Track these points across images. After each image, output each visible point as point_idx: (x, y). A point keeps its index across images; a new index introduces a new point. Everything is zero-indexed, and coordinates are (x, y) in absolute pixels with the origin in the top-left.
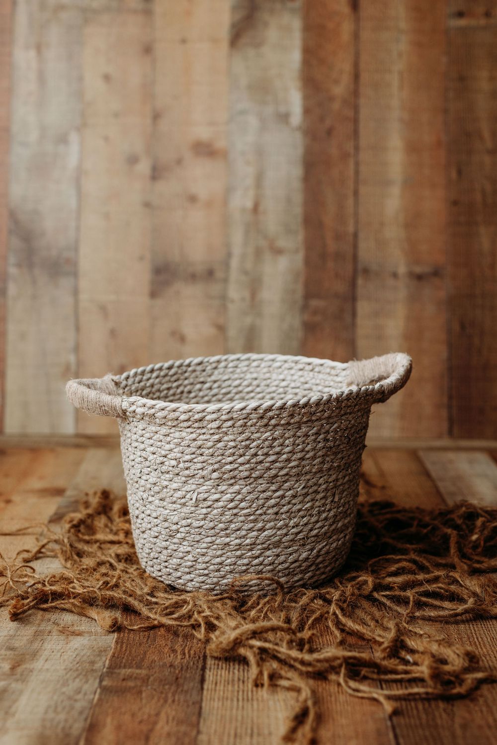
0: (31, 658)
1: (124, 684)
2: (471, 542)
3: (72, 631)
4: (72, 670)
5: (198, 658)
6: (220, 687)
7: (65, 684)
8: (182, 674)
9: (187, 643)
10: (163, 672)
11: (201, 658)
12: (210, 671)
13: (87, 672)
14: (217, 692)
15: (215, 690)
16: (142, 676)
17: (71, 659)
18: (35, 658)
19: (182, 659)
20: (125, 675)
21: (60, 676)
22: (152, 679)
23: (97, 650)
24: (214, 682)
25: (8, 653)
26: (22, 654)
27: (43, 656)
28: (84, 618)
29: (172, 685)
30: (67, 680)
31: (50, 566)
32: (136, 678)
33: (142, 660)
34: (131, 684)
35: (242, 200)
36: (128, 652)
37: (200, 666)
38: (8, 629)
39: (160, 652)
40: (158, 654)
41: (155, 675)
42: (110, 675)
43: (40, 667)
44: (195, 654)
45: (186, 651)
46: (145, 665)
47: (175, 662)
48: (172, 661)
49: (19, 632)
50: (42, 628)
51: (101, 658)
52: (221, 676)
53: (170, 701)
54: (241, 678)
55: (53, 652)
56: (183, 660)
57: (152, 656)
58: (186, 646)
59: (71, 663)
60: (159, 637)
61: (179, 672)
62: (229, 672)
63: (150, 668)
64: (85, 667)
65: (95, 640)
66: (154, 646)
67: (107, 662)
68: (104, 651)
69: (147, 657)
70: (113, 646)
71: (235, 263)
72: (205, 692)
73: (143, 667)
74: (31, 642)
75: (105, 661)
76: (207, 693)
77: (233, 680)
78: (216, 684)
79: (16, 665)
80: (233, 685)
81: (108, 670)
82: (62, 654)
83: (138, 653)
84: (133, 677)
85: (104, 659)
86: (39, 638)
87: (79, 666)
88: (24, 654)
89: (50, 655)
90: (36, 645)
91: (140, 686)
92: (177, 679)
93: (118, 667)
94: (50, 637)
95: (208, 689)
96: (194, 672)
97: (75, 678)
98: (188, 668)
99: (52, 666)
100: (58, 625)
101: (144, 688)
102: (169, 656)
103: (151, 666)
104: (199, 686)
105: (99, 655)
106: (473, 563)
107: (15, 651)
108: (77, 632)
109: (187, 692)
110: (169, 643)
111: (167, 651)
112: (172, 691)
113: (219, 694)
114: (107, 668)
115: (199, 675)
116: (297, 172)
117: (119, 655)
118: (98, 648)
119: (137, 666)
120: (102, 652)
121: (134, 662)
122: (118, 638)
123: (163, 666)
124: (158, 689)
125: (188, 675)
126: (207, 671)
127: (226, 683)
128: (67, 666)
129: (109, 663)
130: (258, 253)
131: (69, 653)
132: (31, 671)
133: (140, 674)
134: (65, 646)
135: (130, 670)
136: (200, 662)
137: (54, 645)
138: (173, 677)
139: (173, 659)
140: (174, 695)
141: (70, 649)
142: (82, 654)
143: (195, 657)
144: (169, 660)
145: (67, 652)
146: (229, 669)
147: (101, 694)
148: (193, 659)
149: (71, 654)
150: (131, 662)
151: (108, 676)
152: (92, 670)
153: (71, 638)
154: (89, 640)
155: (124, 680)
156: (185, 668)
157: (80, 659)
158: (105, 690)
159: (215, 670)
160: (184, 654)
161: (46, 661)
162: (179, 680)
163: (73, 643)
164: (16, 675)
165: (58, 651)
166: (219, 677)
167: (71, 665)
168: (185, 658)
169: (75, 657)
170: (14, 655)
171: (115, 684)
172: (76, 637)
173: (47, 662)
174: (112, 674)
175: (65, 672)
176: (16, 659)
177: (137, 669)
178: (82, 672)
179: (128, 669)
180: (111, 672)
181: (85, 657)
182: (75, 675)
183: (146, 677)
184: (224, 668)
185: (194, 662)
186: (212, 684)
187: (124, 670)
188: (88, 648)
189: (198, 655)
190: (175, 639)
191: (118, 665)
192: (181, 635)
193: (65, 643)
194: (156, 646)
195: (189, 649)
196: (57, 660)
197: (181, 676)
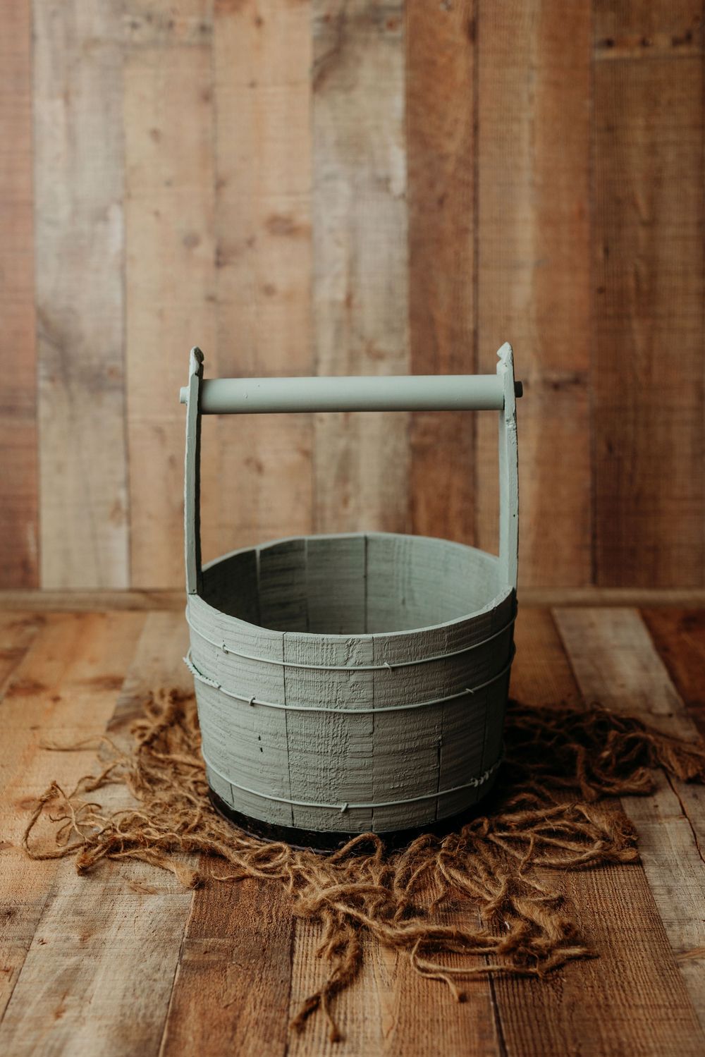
0: (102, 926)
1: (207, 958)
2: (602, 759)
3: (145, 888)
4: (149, 941)
5: (286, 922)
6: (311, 961)
7: (142, 959)
8: (269, 943)
9: (274, 902)
10: (249, 941)
11: (290, 923)
12: (300, 940)
13: (165, 943)
14: (309, 968)
15: (306, 965)
16: (226, 947)
17: (146, 925)
18: (106, 926)
19: (269, 923)
20: (206, 946)
21: (135, 949)
22: (236, 951)
23: (174, 914)
24: (304, 954)
25: (77, 918)
26: (91, 921)
27: (115, 923)
28: (157, 869)
29: (258, 958)
30: (144, 954)
31: (114, 796)
32: (219, 950)
33: (225, 925)
34: (214, 958)
35: (331, 291)
36: (209, 915)
37: (289, 933)
38: (74, 886)
39: (244, 915)
40: (243, 917)
41: (240, 946)
42: (191, 946)
43: (113, 937)
44: (283, 917)
45: (274, 913)
46: (229, 933)
47: (261, 928)
48: (258, 927)
49: (85, 891)
50: (111, 885)
51: (180, 924)
52: (312, 946)
53: (257, 980)
55: (125, 917)
56: (270, 926)
57: (236, 921)
58: (273, 906)
59: (147, 931)
60: (243, 894)
61: (266, 941)
63: (233, 936)
64: (162, 936)
65: (172, 900)
66: (238, 907)
67: (187, 929)
68: (182, 914)
69: (231, 921)
70: (192, 907)
71: (323, 371)
72: (295, 967)
73: (227, 936)
74: (101, 903)
75: (184, 928)
76: (297, 969)
78: (307, 956)
79: (86, 934)
82: (137, 919)
83: (220, 916)
84: (216, 949)
85: (183, 925)
86: (109, 898)
87: (156, 935)
88: (94, 920)
89: (123, 921)
90: (106, 908)
91: (225, 961)
92: (264, 950)
93: (199, 936)
94: (121, 896)
95: (298, 964)
96: (282, 942)
97: (153, 951)
98: (275, 936)
99: (126, 935)
100: (128, 879)
101: (228, 964)
102: (255, 920)
103: (235, 934)
104: (289, 959)
105: (177, 920)
106: (603, 786)
107: (83, 916)
108: (150, 889)
109: (275, 967)
110: (254, 902)
111: (252, 913)
112: (259, 966)
114: (187, 937)
115: (288, 945)
117: (199, 919)
118: (176, 910)
119: (219, 934)
120: (180, 914)
121: (217, 928)
122: (197, 897)
123: (248, 933)
124: (243, 965)
125: (276, 945)
126: (297, 939)
128: (142, 935)
129: (189, 930)
130: (352, 359)
131: (144, 918)
132: (104, 943)
133: (223, 945)
134: (139, 908)
135: (212, 939)
136: (288, 929)
137: (126, 908)
138: (259, 948)
139: (259, 924)
140: (261, 973)
141: (144, 912)
142: (158, 919)
144: (253, 925)
145: (141, 917)
147: (181, 972)
148: (282, 923)
149: (146, 919)
150: (213, 929)
151: (188, 948)
152: (170, 941)
153: (144, 897)
154: (164, 900)
155: (206, 952)
156: (272, 936)
157: (156, 926)
158: (186, 965)
159: (306, 938)
160: (271, 917)
161: (118, 930)
162: (267, 951)
163: (147, 905)
164: (87, 948)
165: (132, 916)
166: (309, 947)
167: (148, 934)
168: (272, 922)
169: (151, 924)
170: (83, 921)
171: (196, 959)
172: (150, 896)
173: (120, 931)
174: (193, 946)
175: (140, 943)
176: (85, 927)
177: (220, 938)
178: (159, 943)
179: (210, 938)
180: (192, 943)
181: (162, 923)
182: (152, 947)
183: (230, 949)
184: (316, 935)
185: (282, 928)
186: (303, 957)
187: (205, 940)
188: (164, 910)
189: (286, 918)
190: (260, 896)
191: (199, 933)
192: (267, 891)
193: (138, 905)
194: (240, 906)
195: (277, 910)
196: (131, 927)
197: (268, 946)
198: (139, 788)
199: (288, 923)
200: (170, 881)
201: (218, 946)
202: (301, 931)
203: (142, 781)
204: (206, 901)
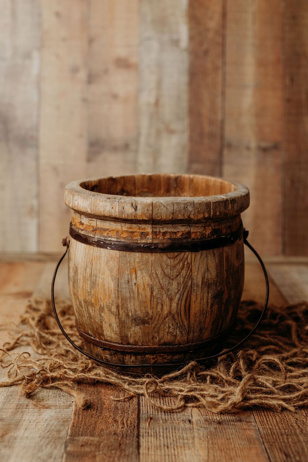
0: (15, 428)
1: (83, 449)
3: (43, 405)
4: (45, 438)
5: (133, 427)
6: (152, 452)
7: (40, 449)
8: (123, 440)
9: (124, 415)
10: (110, 439)
11: (136, 427)
12: (143, 438)
13: (55, 439)
14: (150, 456)
15: (148, 454)
16: (95, 442)
17: (43, 427)
18: (18, 428)
19: (122, 428)
20: (82, 441)
21: (36, 443)
22: (102, 445)
23: (61, 421)
24: (147, 448)
26: (8, 425)
27: (23, 426)
29: (116, 450)
30: (42, 446)
32: (90, 444)
33: (94, 429)
34: (87, 449)
36: (83, 422)
37: (136, 434)
39: (106, 422)
40: (105, 424)
41: (104, 442)
42: (72, 442)
43: (21, 435)
44: (131, 424)
45: (125, 421)
46: (96, 433)
47: (117, 430)
48: (115, 430)
50: (22, 402)
51: (65, 427)
54: (166, 444)
55: (30, 422)
56: (123, 429)
57: (101, 426)
58: (124, 417)
59: (44, 431)
60: (105, 410)
61: (121, 439)
62: (156, 438)
63: (100, 435)
64: (54, 435)
65: (60, 412)
66: (102, 417)
67: (69, 431)
68: (66, 421)
69: (98, 426)
70: (72, 417)
71: (143, 139)
72: (141, 456)
73: (95, 435)
74: (14, 414)
75: (68, 430)
77: (160, 446)
78: (148, 449)
79: (5, 433)
80: (161, 450)
81: (70, 437)
82: (37, 424)
83: (91, 422)
84: (89, 444)
85: (67, 428)
86: (20, 411)
87: (50, 434)
88: (10, 424)
89: (29, 425)
90: (18, 417)
91: (95, 451)
92: (120, 445)
93: (77, 435)
94: (27, 409)
95: (143, 454)
96: (131, 439)
97: (47, 444)
98: (127, 436)
99: (30, 434)
100: (32, 399)
101: (97, 453)
102: (113, 425)
103: (101, 434)
104: (137, 451)
105: (63, 425)
107: (3, 421)
108: (46, 405)
109: (128, 456)
110: (112, 415)
111: (111, 421)
112: (117, 455)
113: (151, 458)
114: (70, 436)
115: (136, 442)
117: (77, 425)
118: (62, 419)
119: (90, 434)
120: (65, 421)
121: (89, 431)
122: (76, 411)
123: (109, 434)
124: (107, 454)
125: (128, 442)
126: (141, 438)
127: (156, 448)
128: (41, 434)
129: (71, 431)
130: (158, 133)
131: (42, 423)
132: (15, 439)
133: (94, 441)
134: (38, 417)
135: (86, 438)
136: (135, 431)
137: (31, 417)
138: (117, 443)
139: (116, 428)
140: (119, 458)
141: (42, 420)
142: (51, 424)
143: (131, 427)
144: (113, 428)
145: (40, 422)
146: (156, 436)
147: (66, 458)
148: (130, 428)
150: (86, 431)
151: (70, 443)
152: (59, 438)
153: (42, 410)
154: (55, 412)
155: (82, 446)
156: (125, 435)
157: (50, 429)
158: (69, 454)
159: (147, 437)
160: (123, 424)
161: (25, 430)
162: (122, 445)
163: (44, 415)
164: (4, 442)
165: (34, 422)
166: (150, 443)
167: (44, 433)
168: (124, 427)
169: (46, 427)
170: (3, 425)
171: (76, 450)
172: (46, 409)
173: (27, 431)
175: (39, 439)
176: (4, 428)
177: (91, 436)
178: (52, 439)
179: (85, 436)
180: (73, 439)
181: (53, 426)
182: (47, 442)
183: (98, 444)
184: (153, 435)
185: (131, 431)
186: (146, 450)
187: (81, 437)
188: (55, 419)
189: (133, 425)
190: (115, 411)
191: (77, 433)
192: (119, 408)
193: (38, 415)
194: (103, 417)
195: (127, 420)
196: (34, 429)
197: (123, 442)
199: (134, 427)
200: (59, 401)
202: (143, 433)
203: (40, 343)
204: (81, 413)
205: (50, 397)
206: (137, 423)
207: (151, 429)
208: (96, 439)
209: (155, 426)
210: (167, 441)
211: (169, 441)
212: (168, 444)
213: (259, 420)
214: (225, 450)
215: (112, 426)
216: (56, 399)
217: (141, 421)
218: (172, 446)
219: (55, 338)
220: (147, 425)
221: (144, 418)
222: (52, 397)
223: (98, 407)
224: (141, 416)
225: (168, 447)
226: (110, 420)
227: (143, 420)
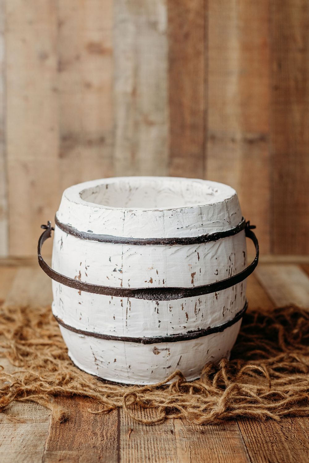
3: (18, 419)
4: (21, 454)
5: (113, 439)
8: (103, 453)
9: (104, 427)
10: (89, 452)
11: (116, 440)
12: (124, 451)
13: (32, 454)
16: (74, 456)
17: (19, 443)
19: (102, 440)
20: (60, 456)
21: (12, 459)
22: (81, 459)
23: (38, 435)
24: (128, 460)
32: (69, 459)
33: (73, 442)
35: (123, 87)
36: (61, 436)
37: (116, 447)
39: (85, 435)
40: (84, 437)
41: (83, 456)
42: (49, 456)
44: (111, 436)
45: (104, 434)
46: (75, 447)
47: (97, 443)
48: (94, 443)
51: (42, 442)
52: (132, 454)
54: (147, 456)
55: (5, 438)
56: (102, 442)
57: (79, 439)
58: (104, 429)
59: (20, 447)
60: (83, 423)
61: (101, 452)
62: (137, 450)
63: (78, 449)
64: (30, 450)
65: (36, 426)
69: (76, 440)
70: (49, 431)
71: (119, 132)
73: (74, 449)
75: (45, 444)
77: (141, 458)
78: (129, 462)
81: (47, 452)
82: (13, 439)
83: (69, 436)
84: (67, 458)
85: (44, 442)
87: (26, 449)
89: (3, 440)
92: (100, 458)
93: (55, 449)
94: (2, 424)
96: (111, 452)
98: (107, 449)
99: (5, 450)
100: (7, 414)
103: (79, 448)
105: (40, 440)
108: (22, 420)
110: (91, 427)
114: (47, 451)
115: (116, 455)
116: (164, 65)
117: (54, 439)
118: (39, 433)
119: (69, 448)
120: (42, 436)
121: (67, 444)
122: (53, 424)
123: (88, 447)
125: (108, 455)
126: (121, 450)
127: (137, 461)
128: (16, 449)
129: (48, 446)
130: (136, 125)
131: (17, 438)
133: (72, 455)
134: (14, 432)
135: (64, 452)
136: (115, 444)
137: (5, 432)
138: (97, 456)
139: (95, 440)
141: (18, 435)
142: (27, 439)
143: (111, 439)
144: (91, 442)
145: (16, 438)
146: (137, 448)
148: (110, 440)
149: (19, 439)
150: (64, 445)
152: (36, 453)
153: (18, 425)
154: (31, 426)
155: (60, 460)
156: (105, 448)
157: (26, 444)
159: (127, 449)
160: (103, 436)
163: (20, 430)
165: (9, 437)
166: (130, 455)
167: (20, 449)
168: (104, 440)
169: (22, 442)
172: (21, 424)
173: (1, 447)
174: (51, 456)
175: (15, 455)
177: (69, 450)
178: (28, 455)
179: (63, 450)
180: (50, 454)
181: (30, 441)
182: (23, 457)
183: (77, 458)
184: (134, 447)
185: (111, 444)
187: (59, 452)
188: (31, 433)
189: (113, 437)
190: (95, 423)
191: (55, 448)
192: (99, 420)
193: (13, 430)
194: (81, 430)
195: (106, 432)
196: (9, 444)
197: (102, 455)
198: (15, 359)
199: (115, 440)
200: (35, 415)
201: (68, 456)
202: (123, 445)
203: (17, 355)
204: (59, 427)
205: (25, 411)
206: (117, 435)
207: (132, 441)
208: (74, 453)
209: (135, 438)
210: (149, 453)
211: (150, 453)
212: (149, 456)
213: (244, 428)
214: (209, 459)
215: (91, 439)
216: (32, 413)
217: (121, 433)
218: (154, 457)
219: (32, 349)
220: (127, 437)
221: (124, 430)
222: (28, 411)
223: (76, 420)
224: (121, 427)
225: (149, 458)
226: (89, 433)
227: (123, 432)
